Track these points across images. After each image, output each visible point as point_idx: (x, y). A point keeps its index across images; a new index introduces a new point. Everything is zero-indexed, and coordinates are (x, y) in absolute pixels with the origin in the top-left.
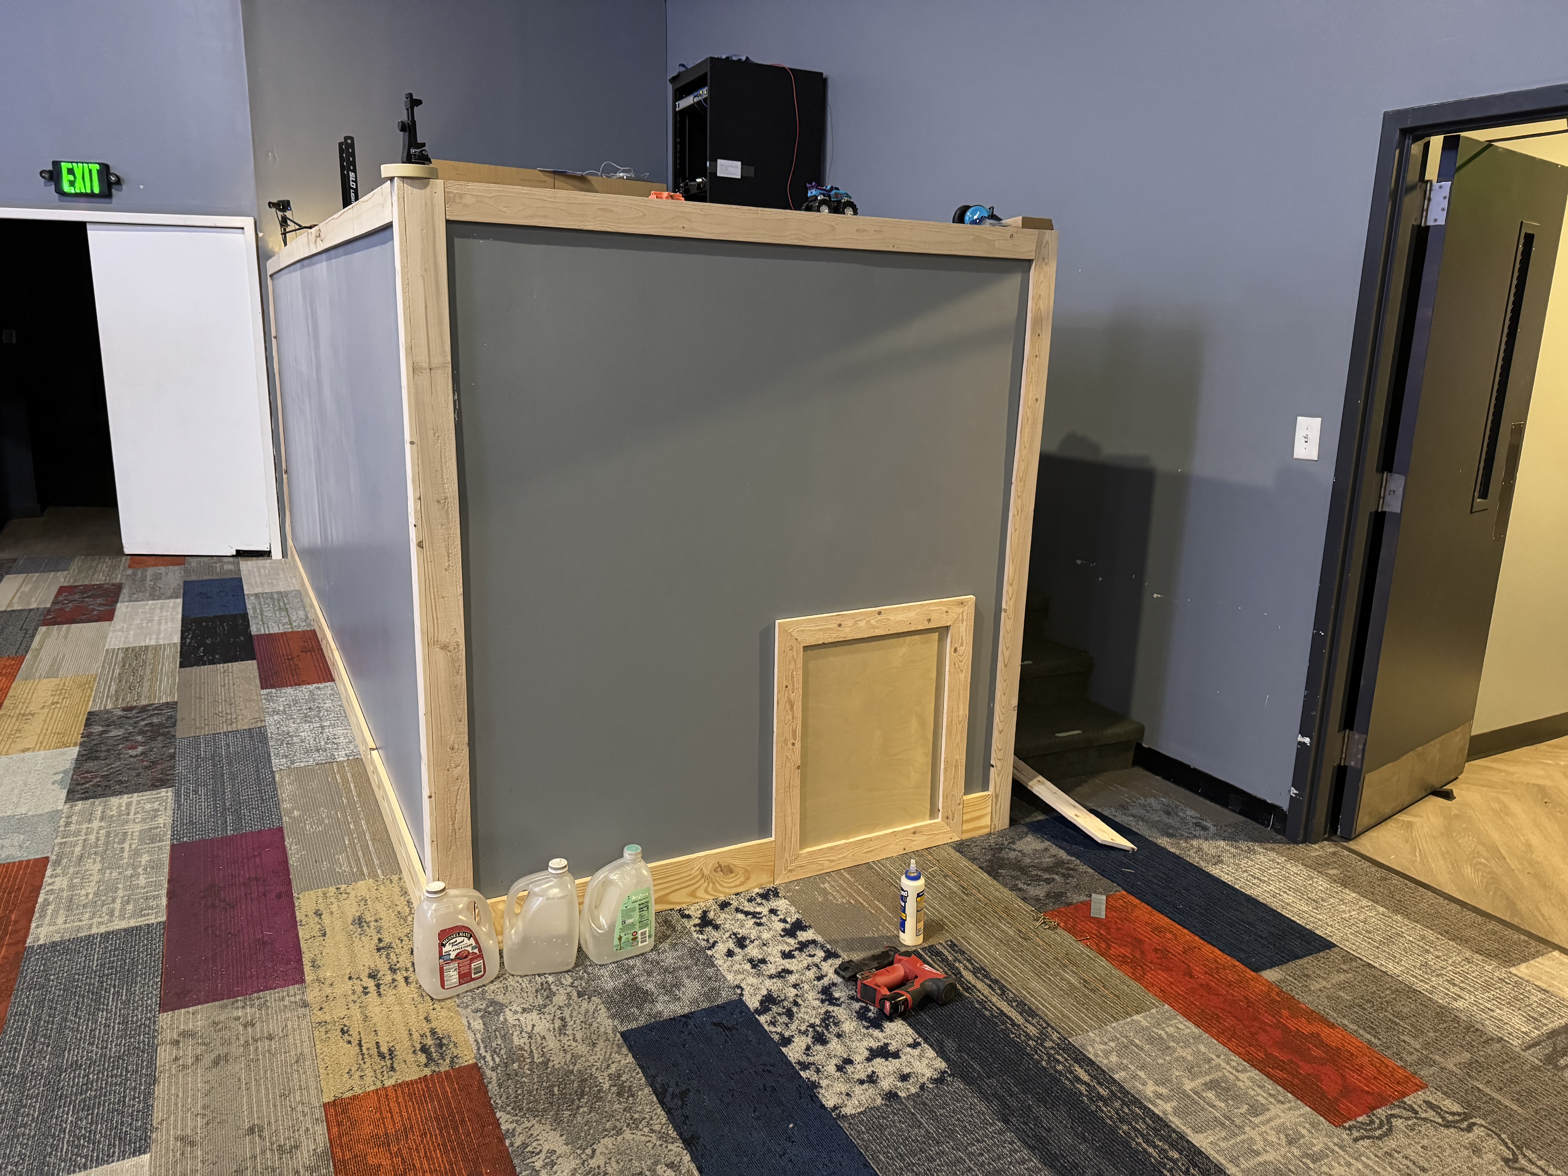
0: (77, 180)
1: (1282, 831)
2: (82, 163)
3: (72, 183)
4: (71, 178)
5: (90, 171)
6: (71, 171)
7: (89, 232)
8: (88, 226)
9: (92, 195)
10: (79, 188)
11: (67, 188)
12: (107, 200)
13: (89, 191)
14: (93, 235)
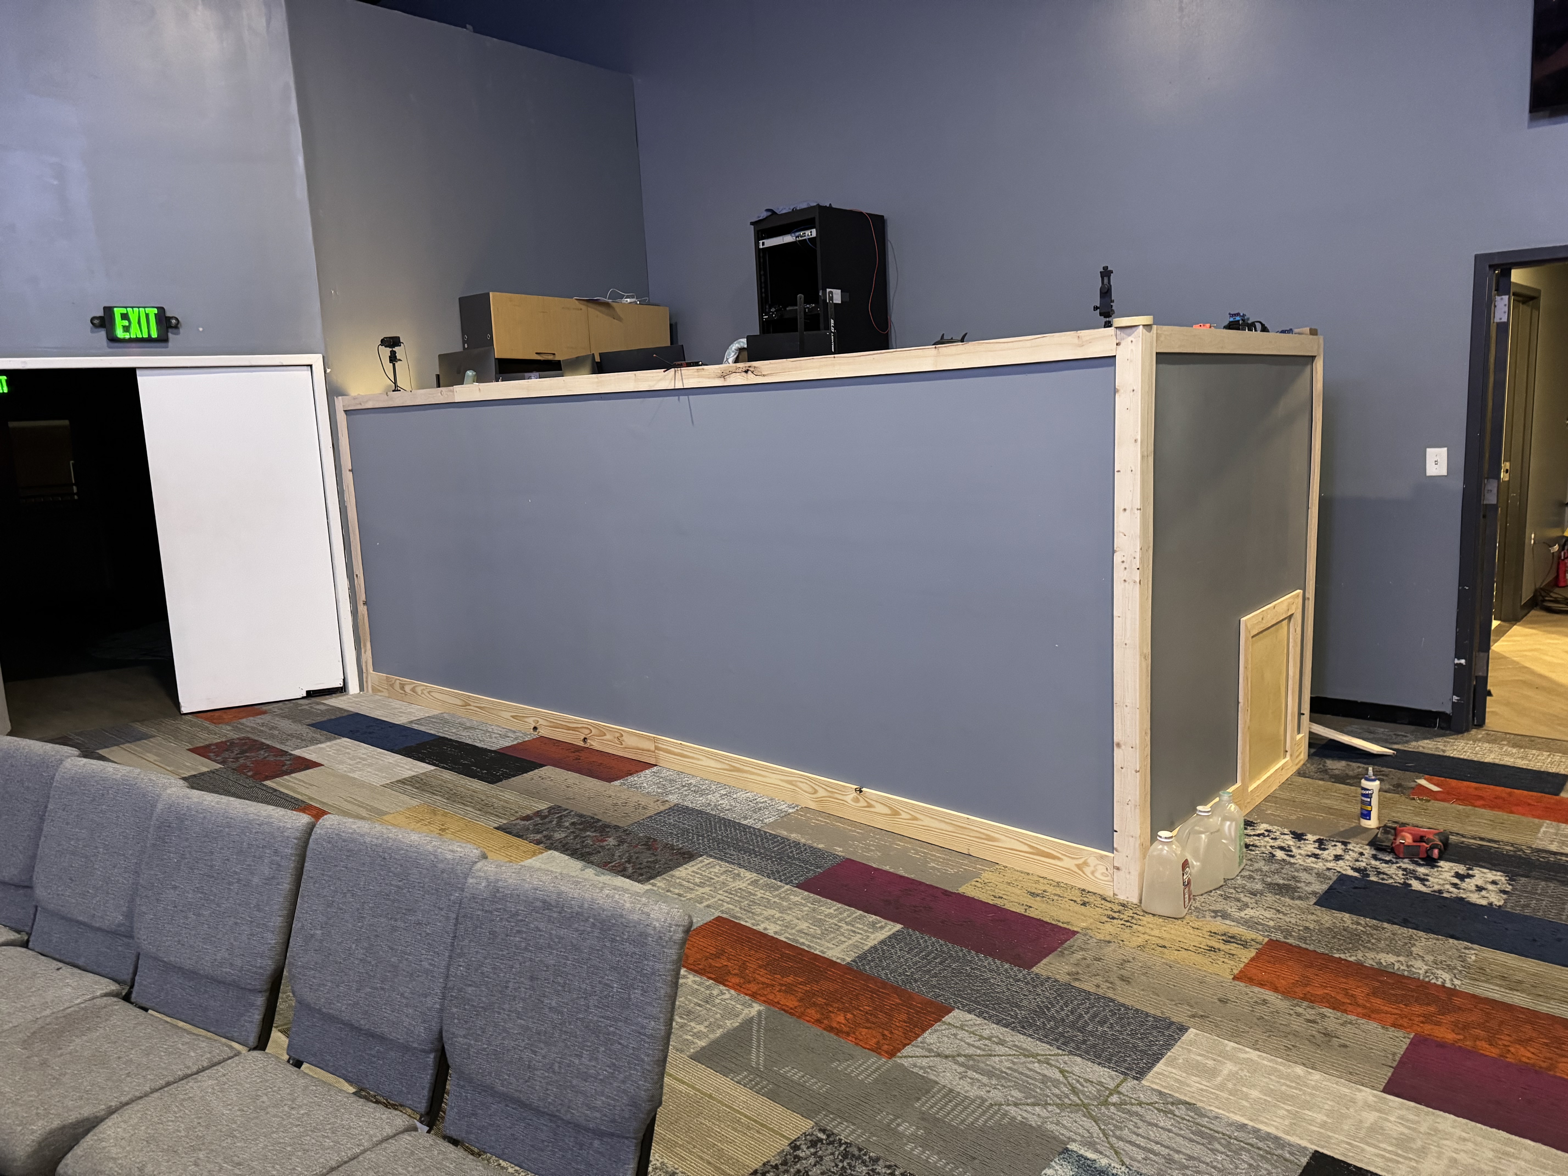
0: (132, 325)
1: (1449, 728)
2: (139, 307)
3: (126, 329)
4: (126, 323)
5: (147, 316)
6: (125, 317)
7: (139, 378)
8: (138, 372)
9: (149, 340)
10: (135, 333)
11: (120, 333)
12: (163, 344)
13: (146, 336)
14: (144, 382)
